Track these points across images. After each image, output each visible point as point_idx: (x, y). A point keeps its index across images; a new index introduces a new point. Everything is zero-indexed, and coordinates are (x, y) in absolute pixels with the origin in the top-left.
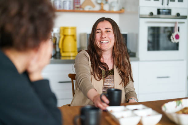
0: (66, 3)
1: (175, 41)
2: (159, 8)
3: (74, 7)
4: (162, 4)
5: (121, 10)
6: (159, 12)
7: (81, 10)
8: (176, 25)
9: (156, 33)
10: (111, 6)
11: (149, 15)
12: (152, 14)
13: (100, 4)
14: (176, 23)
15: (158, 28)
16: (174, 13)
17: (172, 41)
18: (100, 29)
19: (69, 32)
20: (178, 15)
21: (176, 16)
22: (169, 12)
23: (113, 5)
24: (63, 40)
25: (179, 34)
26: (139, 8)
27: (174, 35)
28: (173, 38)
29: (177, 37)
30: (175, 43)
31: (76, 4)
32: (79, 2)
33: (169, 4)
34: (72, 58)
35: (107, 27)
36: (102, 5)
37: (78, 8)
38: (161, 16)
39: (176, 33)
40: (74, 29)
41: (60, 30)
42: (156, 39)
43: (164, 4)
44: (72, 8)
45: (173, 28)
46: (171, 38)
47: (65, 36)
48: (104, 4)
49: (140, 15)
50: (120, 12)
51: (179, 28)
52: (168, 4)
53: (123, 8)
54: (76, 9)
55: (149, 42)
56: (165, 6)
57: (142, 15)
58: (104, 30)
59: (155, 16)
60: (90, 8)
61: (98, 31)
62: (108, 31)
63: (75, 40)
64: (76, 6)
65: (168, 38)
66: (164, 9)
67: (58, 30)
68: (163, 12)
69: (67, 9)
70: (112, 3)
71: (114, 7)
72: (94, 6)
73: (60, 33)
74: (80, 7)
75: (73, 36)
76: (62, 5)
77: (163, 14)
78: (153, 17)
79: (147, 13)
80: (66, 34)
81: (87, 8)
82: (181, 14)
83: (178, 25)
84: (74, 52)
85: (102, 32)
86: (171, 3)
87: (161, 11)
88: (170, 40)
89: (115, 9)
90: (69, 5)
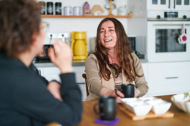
0: (76, 9)
1: (182, 42)
2: (165, 11)
3: (84, 13)
4: (169, 7)
5: (129, 14)
6: (166, 15)
7: (91, 15)
8: (183, 27)
9: (163, 35)
10: (119, 11)
11: (156, 19)
12: (159, 17)
13: (109, 9)
14: (183, 25)
15: (165, 31)
16: (180, 16)
17: (180, 42)
18: (103, 29)
19: (80, 37)
20: (185, 17)
21: (182, 19)
22: (176, 15)
23: (121, 9)
24: (74, 44)
25: (186, 35)
26: (147, 12)
27: (181, 37)
28: (181, 40)
29: (185, 38)
30: (182, 44)
31: (86, 10)
32: (89, 8)
33: (176, 7)
34: (82, 61)
35: (110, 27)
36: (111, 10)
37: (87, 13)
38: (168, 19)
39: (183, 34)
40: (84, 33)
41: (71, 35)
42: (163, 41)
43: (170, 7)
44: (82, 14)
45: (179, 30)
46: (179, 40)
47: (76, 40)
48: (112, 9)
49: (147, 18)
50: (128, 16)
51: (186, 30)
52: (174, 8)
53: (131, 12)
54: (86, 15)
55: (157, 45)
56: (172, 9)
57: (149, 18)
58: (107, 30)
59: (162, 19)
60: (99, 13)
61: (102, 30)
62: (111, 30)
63: (86, 44)
64: (86, 11)
65: (175, 41)
66: (171, 12)
67: (69, 35)
68: (170, 15)
69: (78, 15)
70: (120, 7)
71: (122, 11)
72: (103, 11)
73: (71, 38)
74: (90, 13)
75: (84, 40)
76: (72, 11)
77: (170, 17)
78: (160, 19)
79: (155, 16)
80: (77, 38)
81: (96, 14)
82: (188, 17)
83: (185, 27)
84: (85, 55)
85: (105, 31)
86: (177, 7)
87: (168, 14)
88: (178, 42)
89: (123, 14)
90: (79, 11)
